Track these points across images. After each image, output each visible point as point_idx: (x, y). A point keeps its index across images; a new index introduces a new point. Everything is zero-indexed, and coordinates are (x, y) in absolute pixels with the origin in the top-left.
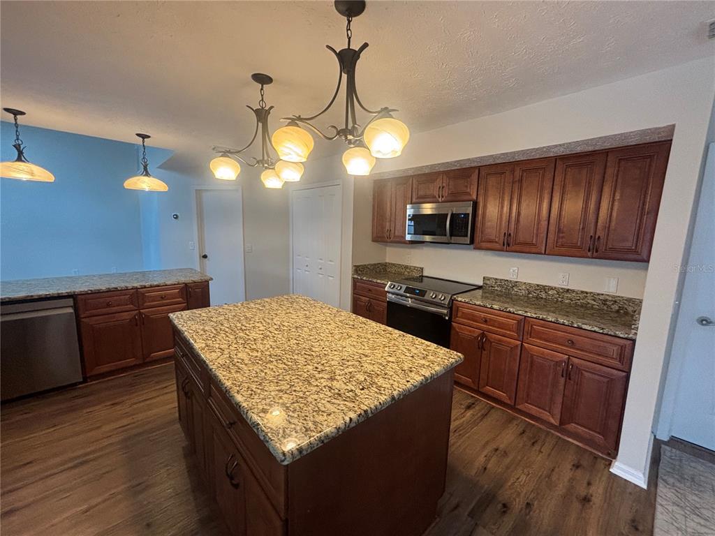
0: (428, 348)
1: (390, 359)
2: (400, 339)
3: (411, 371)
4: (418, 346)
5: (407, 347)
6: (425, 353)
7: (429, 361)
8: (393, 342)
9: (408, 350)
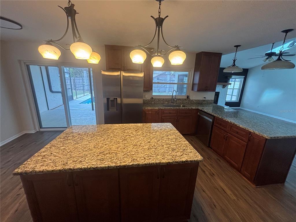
0: (42, 164)
1: (63, 148)
2: (65, 161)
3: (50, 147)
4: (50, 161)
5: (57, 157)
6: (44, 159)
7: (41, 155)
8: (68, 156)
9: (55, 156)
